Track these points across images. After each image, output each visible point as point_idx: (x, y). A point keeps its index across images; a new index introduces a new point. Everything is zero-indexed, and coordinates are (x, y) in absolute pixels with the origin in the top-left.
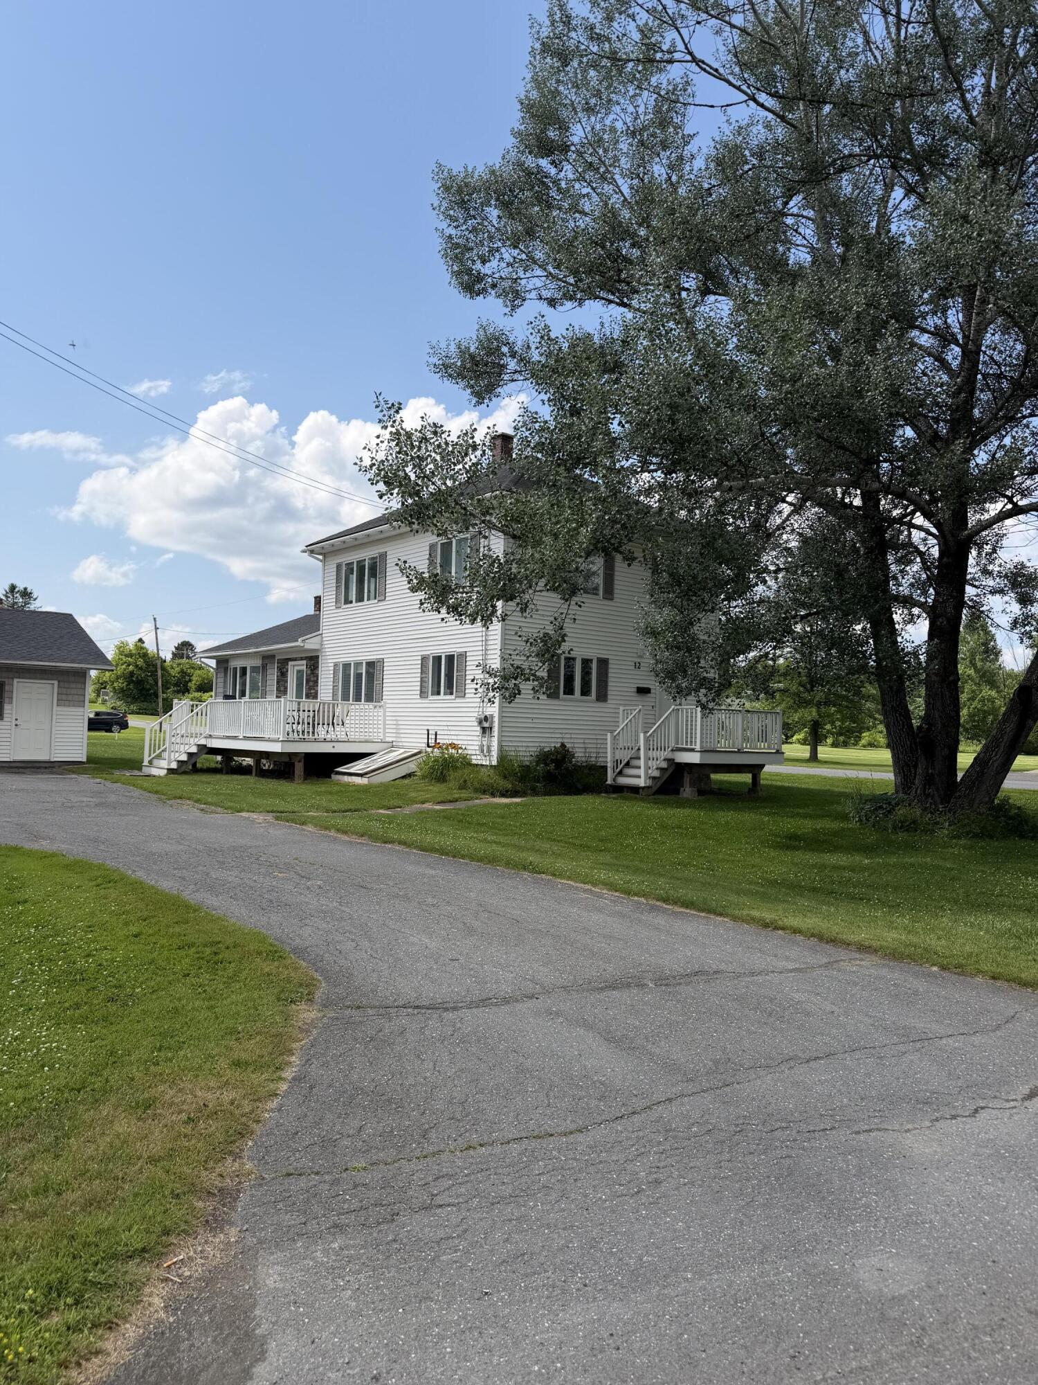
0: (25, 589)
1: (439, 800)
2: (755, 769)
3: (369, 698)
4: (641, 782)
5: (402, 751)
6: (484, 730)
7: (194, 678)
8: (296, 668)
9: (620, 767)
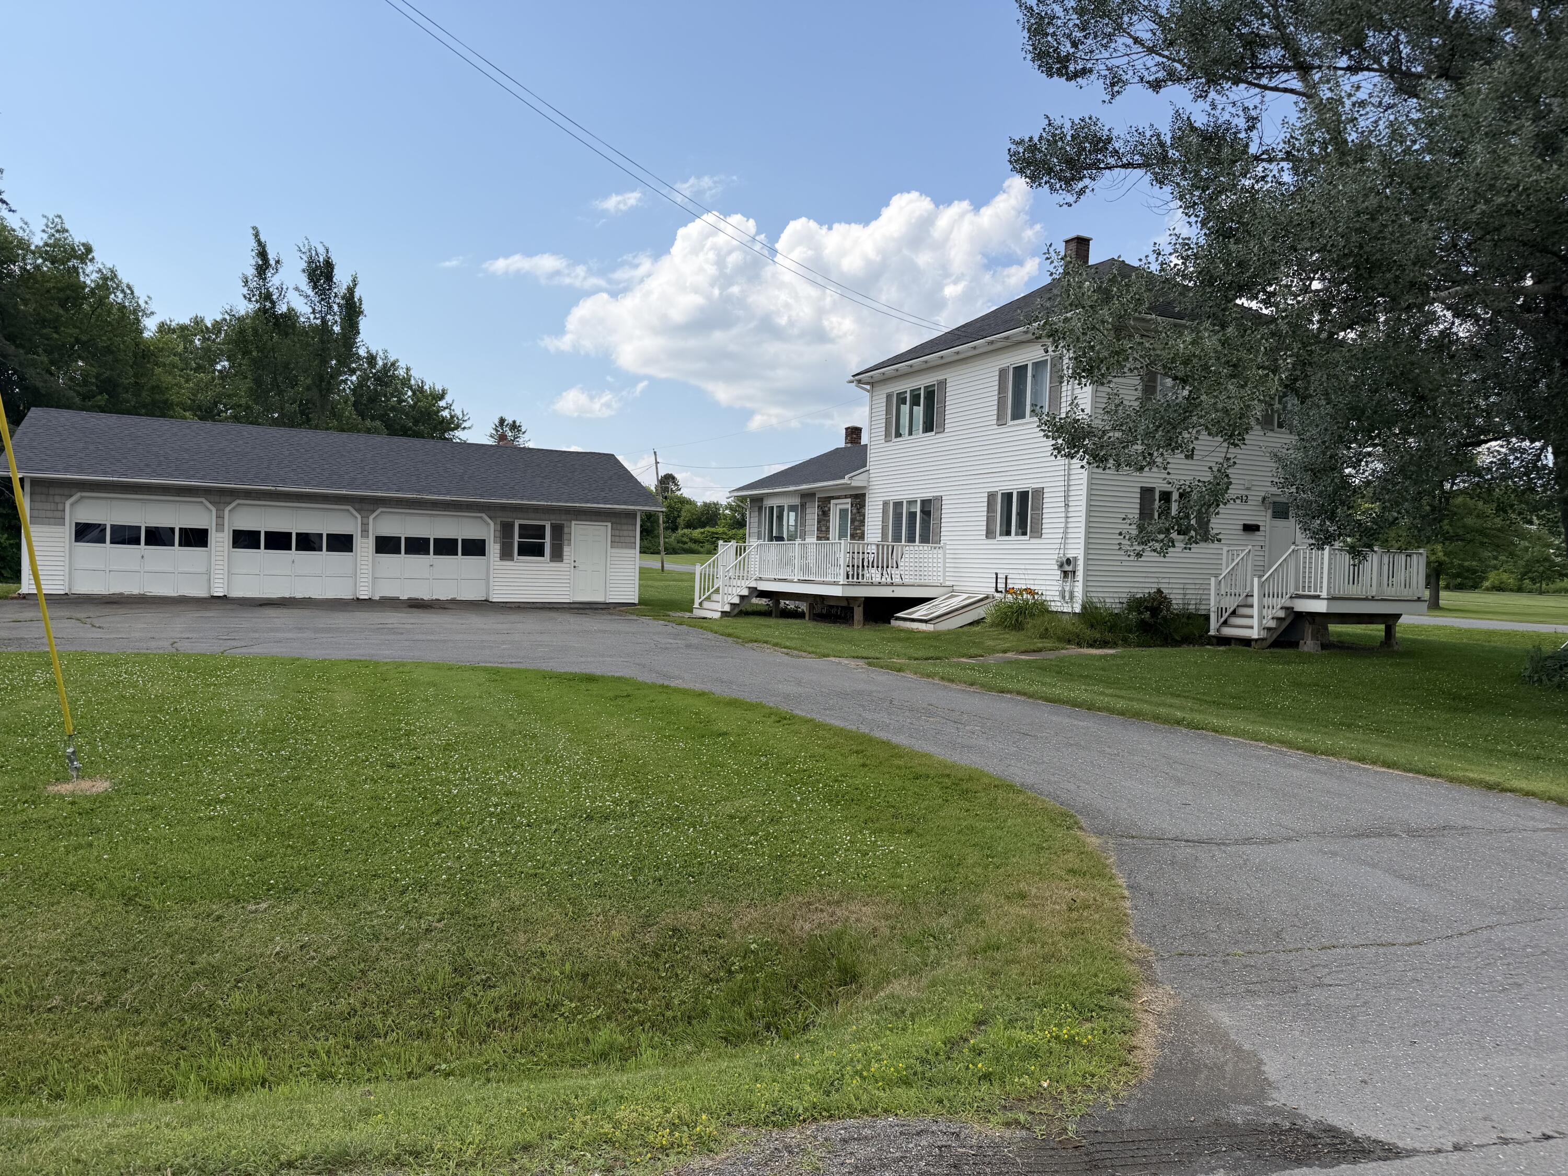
0: (514, 422)
1: (1023, 649)
2: (1389, 620)
3: (925, 539)
4: (1254, 634)
5: (965, 596)
6: (1065, 573)
7: (683, 514)
8: (839, 507)
9: (1225, 616)
